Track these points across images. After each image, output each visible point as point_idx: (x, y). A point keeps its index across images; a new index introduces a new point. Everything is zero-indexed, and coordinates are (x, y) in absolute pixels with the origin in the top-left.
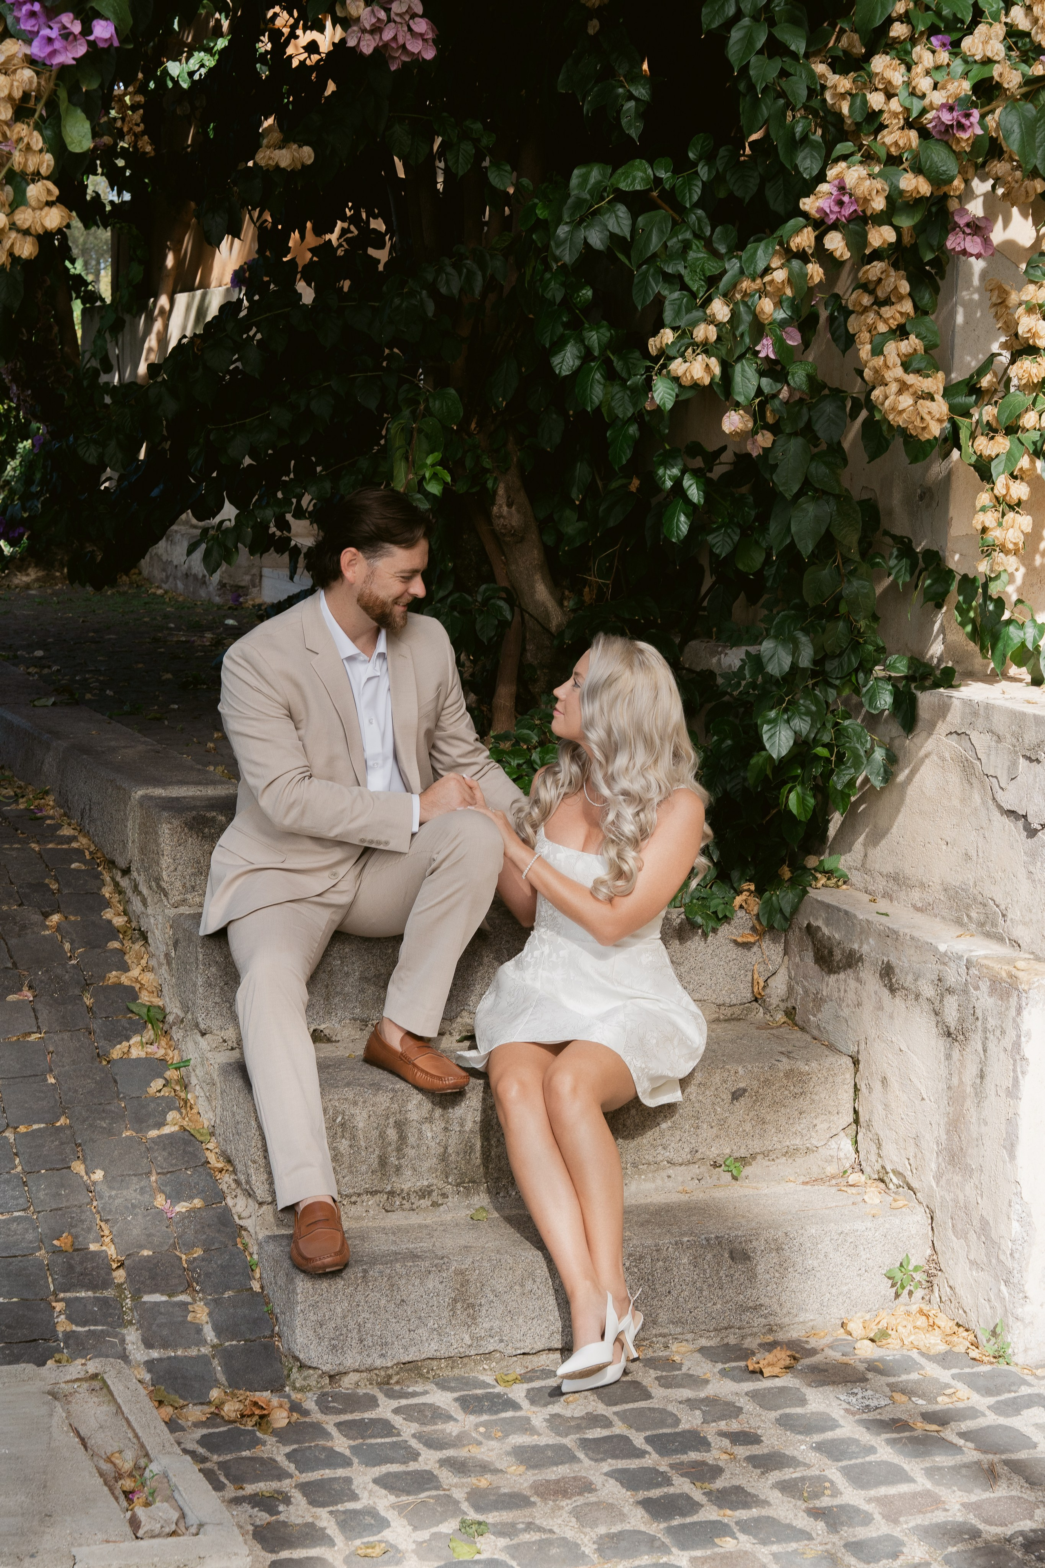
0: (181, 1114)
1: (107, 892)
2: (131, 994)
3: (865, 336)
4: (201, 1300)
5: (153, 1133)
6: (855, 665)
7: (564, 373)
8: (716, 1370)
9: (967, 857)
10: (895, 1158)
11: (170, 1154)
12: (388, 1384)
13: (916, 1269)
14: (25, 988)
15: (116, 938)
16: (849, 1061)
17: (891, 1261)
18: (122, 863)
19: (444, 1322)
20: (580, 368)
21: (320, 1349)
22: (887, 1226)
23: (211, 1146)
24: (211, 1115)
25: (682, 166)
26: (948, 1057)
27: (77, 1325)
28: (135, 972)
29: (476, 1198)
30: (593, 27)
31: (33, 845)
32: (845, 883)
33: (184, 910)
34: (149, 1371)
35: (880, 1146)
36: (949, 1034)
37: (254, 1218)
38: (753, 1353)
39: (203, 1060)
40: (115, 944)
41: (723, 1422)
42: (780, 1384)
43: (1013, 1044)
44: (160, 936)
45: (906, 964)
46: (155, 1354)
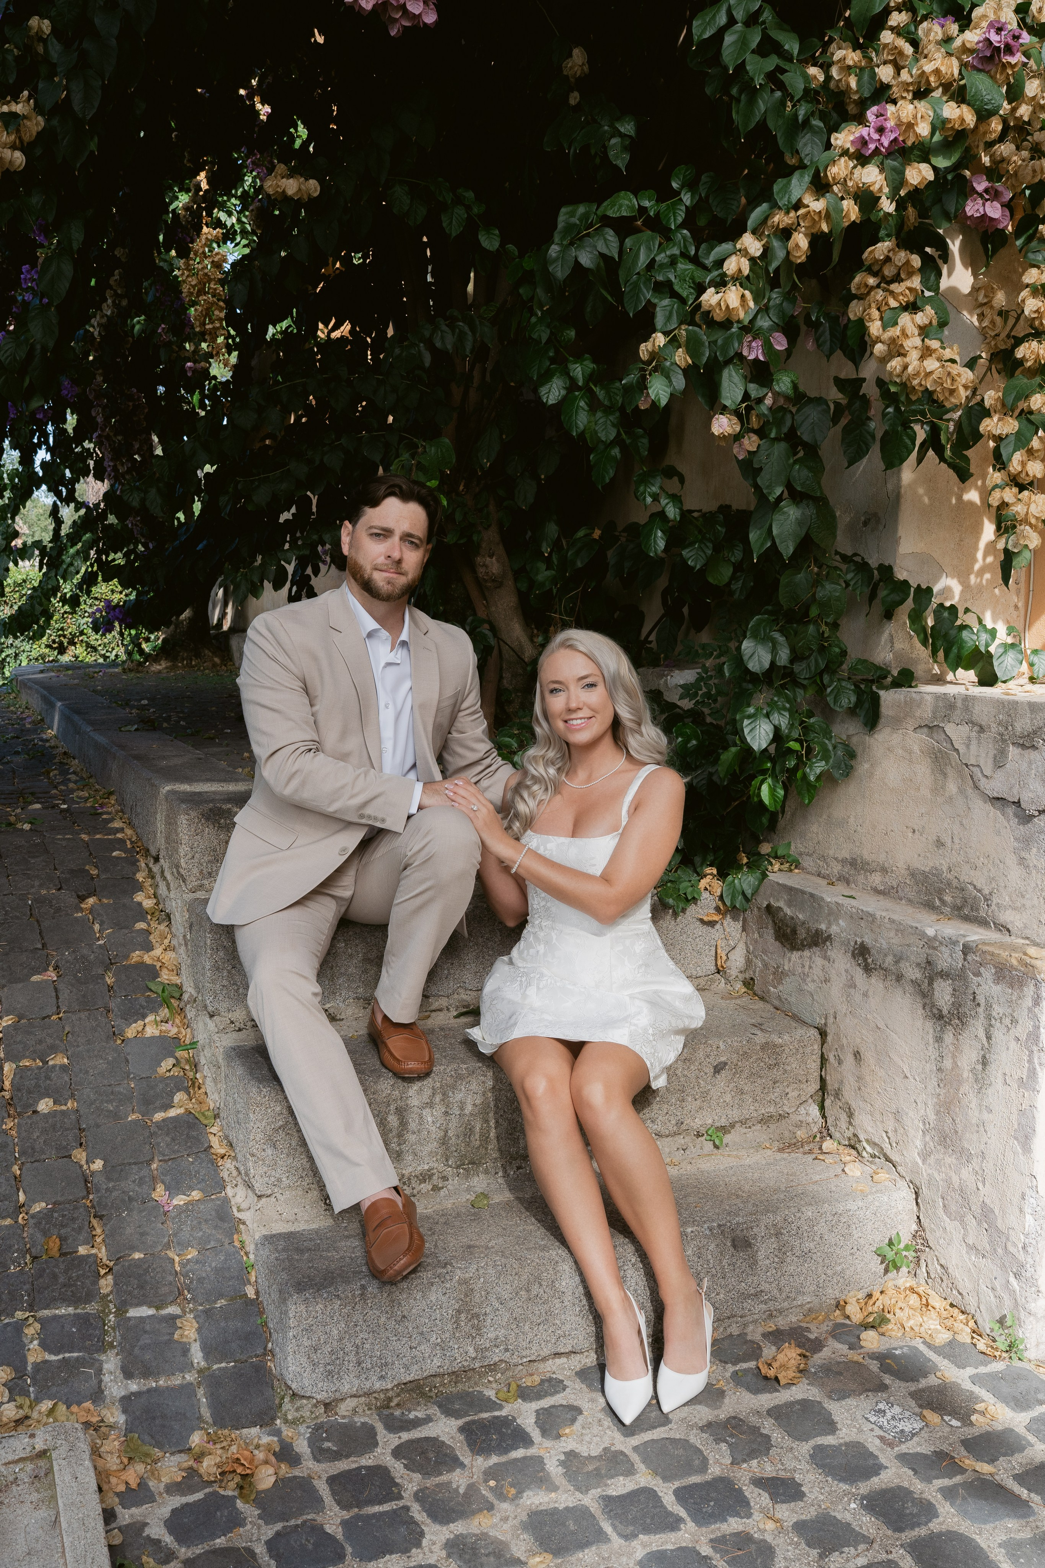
0: (189, 1094)
1: (140, 877)
2: (152, 972)
3: (875, 314)
4: (191, 1311)
5: (159, 1116)
6: (823, 666)
7: (550, 402)
8: (728, 1375)
9: (939, 844)
10: (869, 1129)
11: (173, 1139)
12: (388, 1407)
13: (907, 1248)
14: (51, 969)
15: (144, 919)
16: (814, 1033)
17: (879, 1239)
18: (153, 852)
19: (447, 1335)
20: (564, 399)
21: (314, 1376)
22: (877, 1204)
23: (214, 1130)
24: (216, 1096)
25: (666, 194)
26: (939, 1040)
27: (51, 1352)
28: (158, 952)
29: (476, 1179)
30: (574, 98)
31: (83, 836)
32: (796, 867)
33: (201, 895)
34: (125, 1411)
35: (850, 1115)
36: (941, 1017)
37: (252, 1210)
38: (760, 1348)
39: (211, 1041)
40: (141, 925)
41: (754, 1463)
42: (799, 1396)
43: (1029, 1035)
44: (180, 918)
45: (885, 946)
46: (134, 1387)
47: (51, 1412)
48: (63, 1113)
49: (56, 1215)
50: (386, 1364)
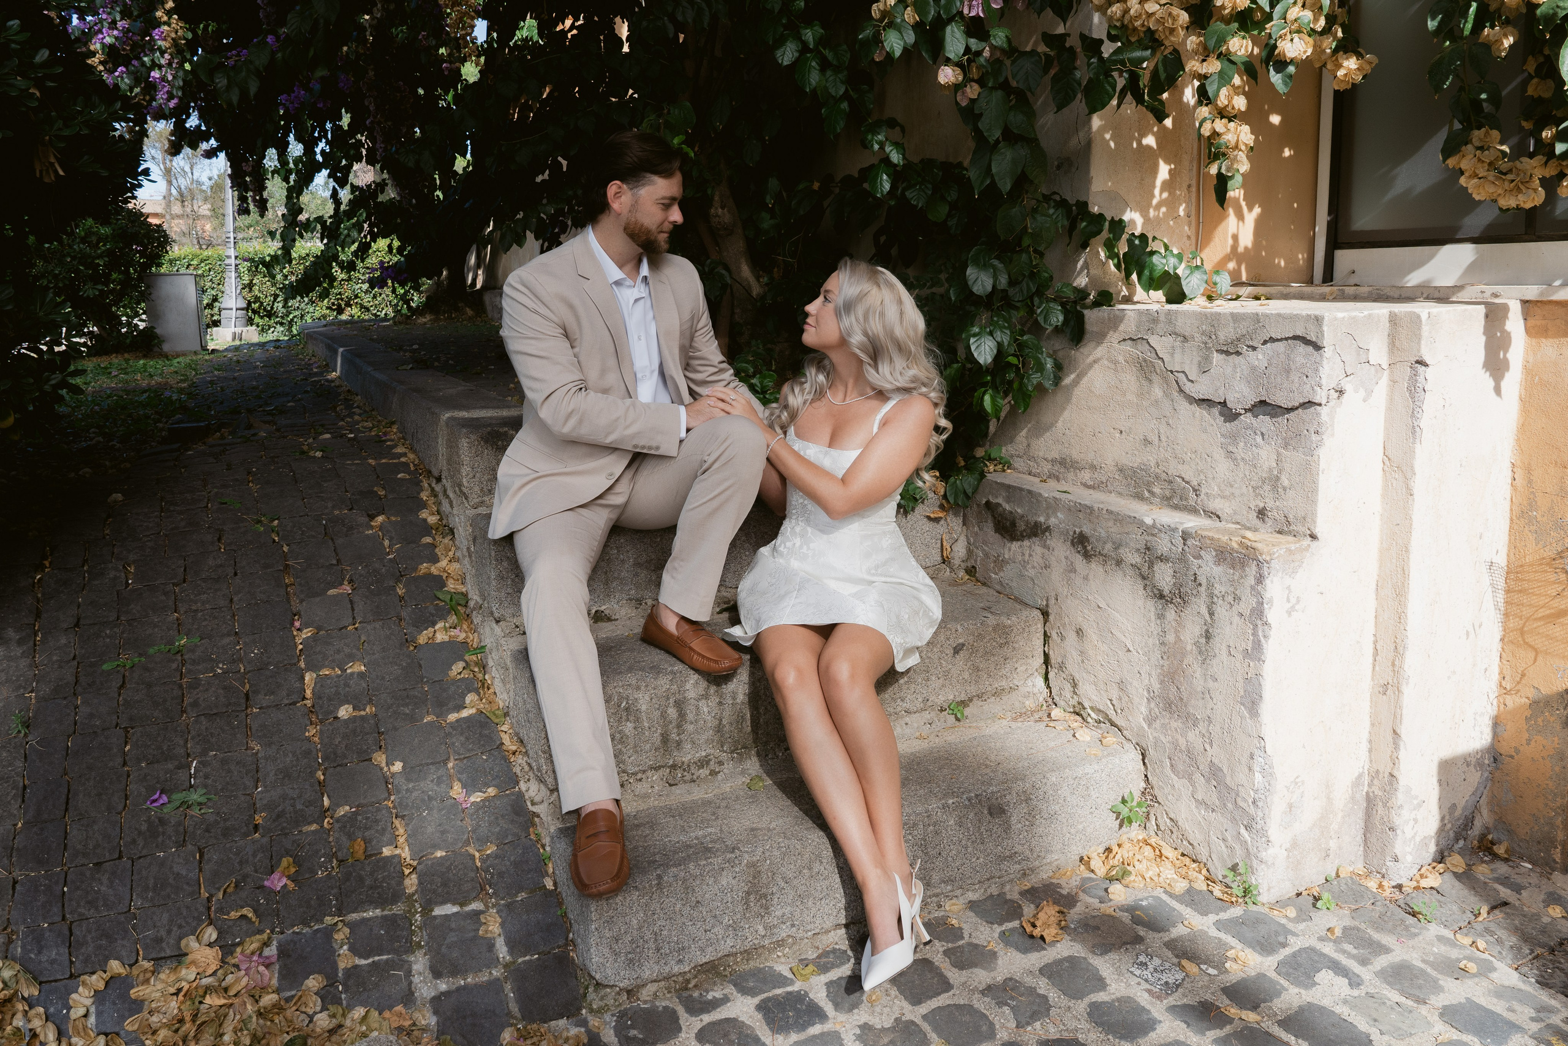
0: (479, 694)
1: (424, 496)
2: (439, 582)
4: (494, 906)
5: (452, 717)
7: (785, 63)
8: (996, 935)
10: (1094, 697)
11: (467, 739)
12: (686, 989)
13: (1139, 805)
14: (346, 583)
15: (429, 534)
16: (1038, 613)
17: (1114, 798)
18: (436, 473)
19: (738, 916)
20: (797, 60)
21: (616, 965)
22: (1110, 766)
23: (505, 728)
24: (505, 696)
26: (1160, 616)
27: (361, 957)
28: (443, 563)
29: (749, 762)
31: (370, 461)
32: (1008, 468)
33: (482, 510)
34: (435, 1013)
35: (1075, 685)
36: (1161, 596)
37: (546, 804)
38: (1020, 907)
39: (498, 645)
40: (428, 540)
41: (1038, 1025)
42: (1066, 954)
43: (1253, 610)
44: (463, 532)
45: (1103, 534)
46: (443, 987)
47: (364, 1019)
48: (362, 718)
49: (360, 818)
50: (683, 949)
